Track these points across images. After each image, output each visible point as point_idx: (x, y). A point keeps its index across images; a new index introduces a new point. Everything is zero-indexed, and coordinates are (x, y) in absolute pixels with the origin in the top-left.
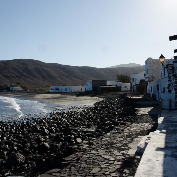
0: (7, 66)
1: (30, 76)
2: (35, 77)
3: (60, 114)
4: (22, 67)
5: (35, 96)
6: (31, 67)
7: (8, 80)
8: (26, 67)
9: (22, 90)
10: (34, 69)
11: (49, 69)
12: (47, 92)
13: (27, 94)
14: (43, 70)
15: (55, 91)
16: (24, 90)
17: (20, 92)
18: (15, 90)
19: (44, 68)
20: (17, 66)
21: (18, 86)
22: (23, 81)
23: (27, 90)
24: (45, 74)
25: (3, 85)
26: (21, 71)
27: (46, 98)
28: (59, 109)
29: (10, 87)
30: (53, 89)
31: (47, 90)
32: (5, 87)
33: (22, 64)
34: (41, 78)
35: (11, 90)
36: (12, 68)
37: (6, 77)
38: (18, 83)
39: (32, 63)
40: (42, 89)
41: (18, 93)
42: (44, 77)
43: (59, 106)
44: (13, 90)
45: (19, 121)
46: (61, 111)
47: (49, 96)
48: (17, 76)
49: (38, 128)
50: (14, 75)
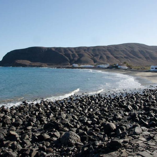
0: (117, 49)
1: (135, 57)
2: (140, 58)
3: (153, 91)
4: (130, 50)
5: (136, 74)
6: (136, 50)
7: (118, 60)
8: (132, 50)
9: (128, 69)
10: (139, 51)
11: (152, 52)
12: (148, 70)
13: (131, 71)
14: (147, 52)
15: (154, 70)
16: (129, 68)
17: (126, 70)
18: (122, 68)
19: (148, 50)
20: (125, 49)
21: (125, 65)
22: (130, 61)
23: (132, 68)
24: (148, 56)
25: (113, 64)
26: (128, 53)
27: (145, 75)
28: (153, 86)
29: (118, 66)
30: (153, 68)
31: (148, 69)
32: (114, 66)
33: (130, 47)
34: (145, 59)
35: (119, 68)
36: (121, 51)
37: (116, 57)
38: (125, 63)
39: (137, 46)
40: (144, 68)
41: (124, 71)
42: (147, 58)
43: (155, 84)
44: (120, 68)
45: (113, 95)
46: (155, 88)
47: (149, 74)
48: (125, 57)
49: (124, 103)
50: (122, 56)
